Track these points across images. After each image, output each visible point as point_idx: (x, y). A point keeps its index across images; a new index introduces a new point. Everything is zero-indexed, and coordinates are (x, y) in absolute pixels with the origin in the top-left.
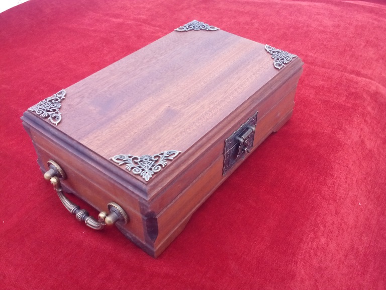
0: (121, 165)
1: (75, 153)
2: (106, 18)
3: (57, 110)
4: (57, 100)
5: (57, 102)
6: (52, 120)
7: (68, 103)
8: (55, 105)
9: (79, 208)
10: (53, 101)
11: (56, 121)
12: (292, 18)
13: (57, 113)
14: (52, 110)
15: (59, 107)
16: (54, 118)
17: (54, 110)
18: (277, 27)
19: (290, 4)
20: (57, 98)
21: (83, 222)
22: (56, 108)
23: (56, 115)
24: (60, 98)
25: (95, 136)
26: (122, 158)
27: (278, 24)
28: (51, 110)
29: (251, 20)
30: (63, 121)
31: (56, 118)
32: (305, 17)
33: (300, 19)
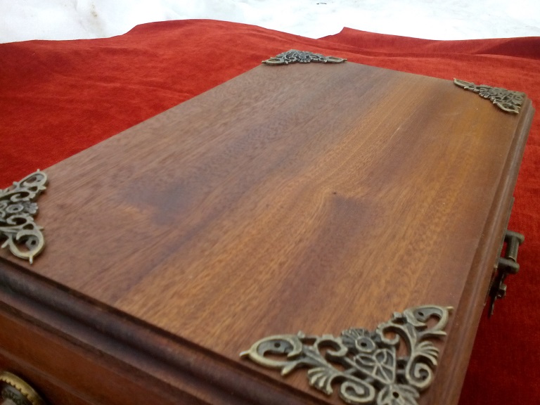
0: (287, 376)
1: (101, 346)
2: (88, 83)
3: (30, 220)
4: (24, 194)
5: (26, 199)
6: (15, 250)
7: (59, 202)
8: (21, 207)
10: (14, 199)
11: (28, 249)
13: (30, 227)
14: (15, 220)
15: (34, 212)
16: (22, 243)
17: (20, 221)
20: (25, 190)
22: (24, 216)
23: (27, 232)
24: (34, 189)
25: (164, 283)
26: (281, 349)
28: (9, 221)
30: (51, 248)
31: (29, 243)
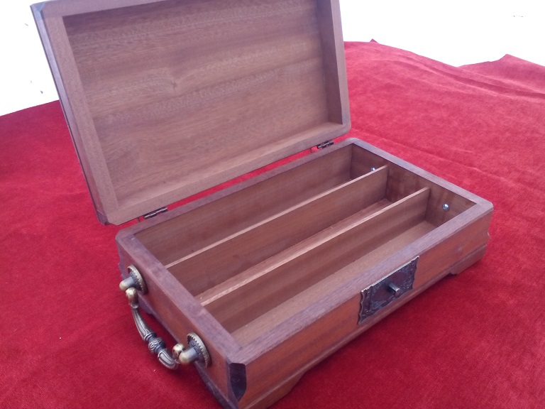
9: (155, 336)
12: (511, 118)
18: (485, 129)
19: (511, 100)
21: (155, 355)
27: (488, 125)
29: (449, 116)
32: (531, 119)
33: (523, 121)
